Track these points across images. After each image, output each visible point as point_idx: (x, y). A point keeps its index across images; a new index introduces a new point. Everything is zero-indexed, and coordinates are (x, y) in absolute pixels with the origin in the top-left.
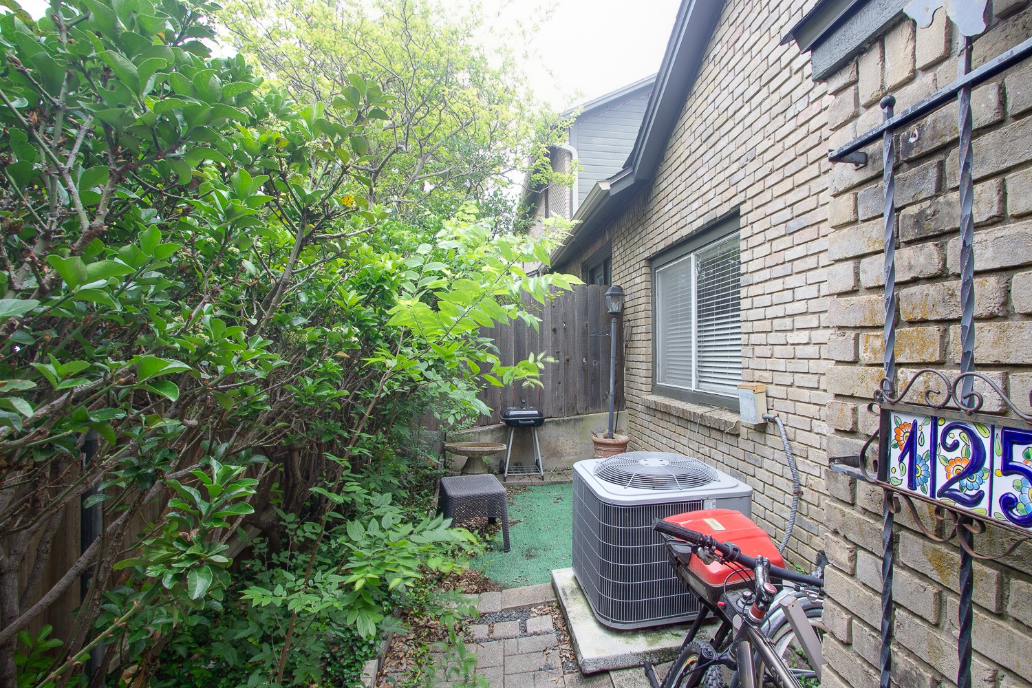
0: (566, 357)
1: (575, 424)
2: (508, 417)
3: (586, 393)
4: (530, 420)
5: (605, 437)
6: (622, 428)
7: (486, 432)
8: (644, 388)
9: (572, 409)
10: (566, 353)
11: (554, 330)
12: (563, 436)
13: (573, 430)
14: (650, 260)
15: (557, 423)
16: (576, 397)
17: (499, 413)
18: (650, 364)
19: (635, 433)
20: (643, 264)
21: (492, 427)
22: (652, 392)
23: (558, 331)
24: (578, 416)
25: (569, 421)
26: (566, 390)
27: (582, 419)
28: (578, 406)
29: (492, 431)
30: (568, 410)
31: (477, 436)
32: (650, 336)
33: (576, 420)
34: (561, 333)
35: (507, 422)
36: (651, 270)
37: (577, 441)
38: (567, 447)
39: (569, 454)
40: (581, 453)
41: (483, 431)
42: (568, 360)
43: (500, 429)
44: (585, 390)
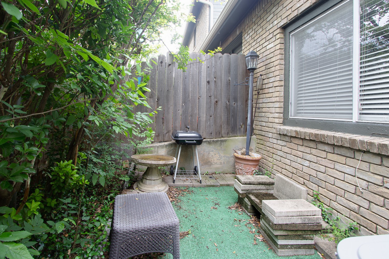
0: (216, 100)
1: (221, 144)
2: (177, 137)
3: (228, 123)
4: (193, 140)
5: (242, 154)
6: (252, 148)
7: (162, 147)
8: (277, 120)
9: (219, 134)
10: (215, 97)
11: (208, 82)
12: (212, 151)
13: (219, 148)
14: (284, 28)
15: (209, 143)
16: (221, 126)
17: (171, 134)
18: (282, 103)
19: (264, 152)
20: (278, 31)
21: (166, 143)
22: (284, 123)
23: (211, 83)
24: (222, 139)
25: (217, 141)
26: (215, 121)
27: (225, 141)
28: (223, 132)
29: (166, 146)
30: (216, 134)
31: (156, 148)
32: (283, 83)
33: (222, 141)
34: (212, 84)
35: (177, 141)
36: (285, 36)
37: (222, 155)
38: (215, 159)
39: (216, 163)
40: (224, 163)
41: (161, 146)
42: (217, 102)
43: (171, 145)
44: (228, 122)
